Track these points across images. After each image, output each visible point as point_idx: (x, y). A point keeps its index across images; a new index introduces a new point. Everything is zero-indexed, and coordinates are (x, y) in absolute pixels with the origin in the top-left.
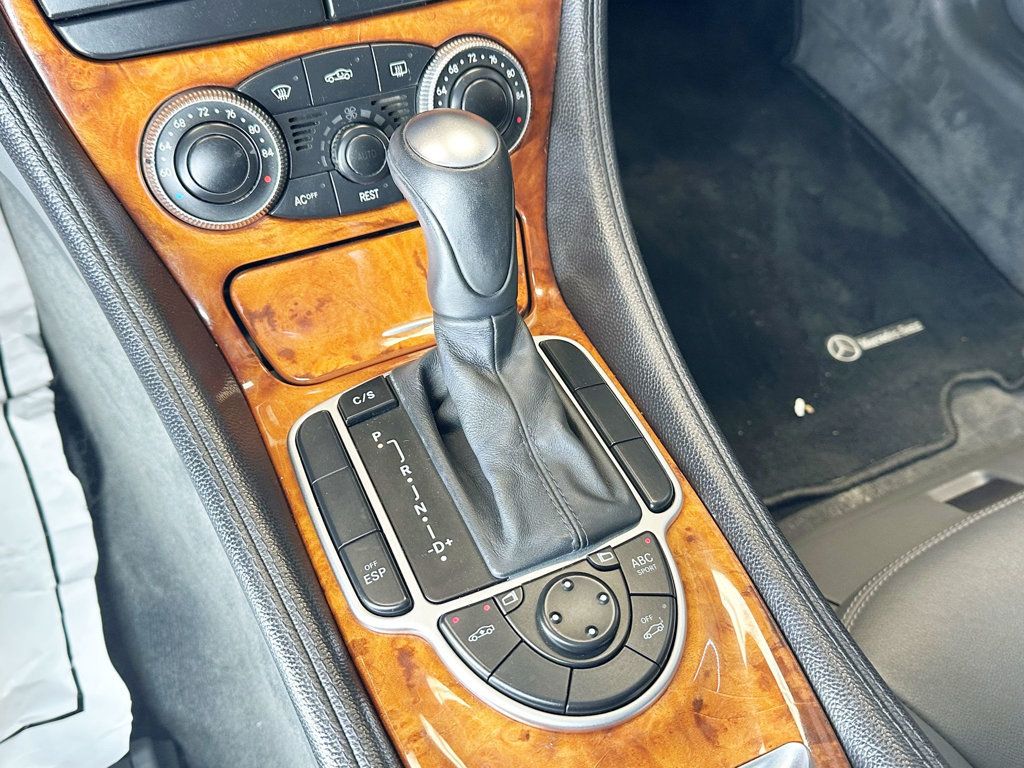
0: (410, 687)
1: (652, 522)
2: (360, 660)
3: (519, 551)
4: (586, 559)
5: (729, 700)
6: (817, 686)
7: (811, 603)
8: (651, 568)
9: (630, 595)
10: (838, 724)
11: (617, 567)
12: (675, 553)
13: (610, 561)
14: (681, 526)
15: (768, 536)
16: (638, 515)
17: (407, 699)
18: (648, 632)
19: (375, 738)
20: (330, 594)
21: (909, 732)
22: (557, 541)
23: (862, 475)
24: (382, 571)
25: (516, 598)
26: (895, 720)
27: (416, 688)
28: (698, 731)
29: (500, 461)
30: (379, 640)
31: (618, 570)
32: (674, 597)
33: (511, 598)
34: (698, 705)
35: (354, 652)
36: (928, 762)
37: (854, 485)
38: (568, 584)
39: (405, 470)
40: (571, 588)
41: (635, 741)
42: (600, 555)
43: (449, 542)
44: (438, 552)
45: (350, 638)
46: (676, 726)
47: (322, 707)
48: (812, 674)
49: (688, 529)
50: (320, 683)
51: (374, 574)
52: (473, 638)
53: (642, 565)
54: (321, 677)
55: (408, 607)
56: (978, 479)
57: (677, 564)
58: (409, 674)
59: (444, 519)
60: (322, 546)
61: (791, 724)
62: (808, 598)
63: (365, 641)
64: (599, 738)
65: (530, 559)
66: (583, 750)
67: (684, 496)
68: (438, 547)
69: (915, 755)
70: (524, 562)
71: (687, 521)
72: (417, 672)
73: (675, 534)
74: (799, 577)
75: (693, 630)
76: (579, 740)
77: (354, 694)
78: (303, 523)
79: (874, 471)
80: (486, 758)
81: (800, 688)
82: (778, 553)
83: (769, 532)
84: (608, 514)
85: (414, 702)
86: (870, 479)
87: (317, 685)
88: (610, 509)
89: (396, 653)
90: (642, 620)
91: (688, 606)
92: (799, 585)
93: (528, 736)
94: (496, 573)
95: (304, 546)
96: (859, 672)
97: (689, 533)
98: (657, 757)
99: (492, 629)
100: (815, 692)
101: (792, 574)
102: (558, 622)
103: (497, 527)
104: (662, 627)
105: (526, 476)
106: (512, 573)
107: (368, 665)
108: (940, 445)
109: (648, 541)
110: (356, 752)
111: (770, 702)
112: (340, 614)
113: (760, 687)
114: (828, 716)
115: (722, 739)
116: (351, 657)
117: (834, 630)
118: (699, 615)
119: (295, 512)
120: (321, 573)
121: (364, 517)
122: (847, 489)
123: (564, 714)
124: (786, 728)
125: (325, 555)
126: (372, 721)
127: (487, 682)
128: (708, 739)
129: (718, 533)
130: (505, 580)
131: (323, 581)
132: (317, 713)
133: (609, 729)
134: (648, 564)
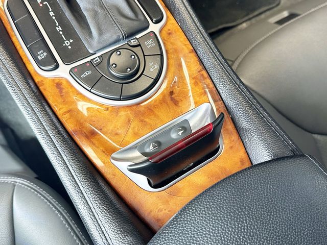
0: (62, 96)
1: (154, 28)
2: (41, 88)
3: (99, 42)
4: (127, 44)
5: (183, 91)
6: (216, 83)
7: (214, 53)
8: (153, 45)
9: (144, 56)
10: (222, 95)
11: (139, 45)
12: (163, 40)
13: (136, 43)
14: (166, 29)
15: (199, 30)
16: (148, 25)
17: (60, 100)
18: (152, 68)
19: (48, 114)
20: (27, 65)
21: (248, 95)
22: (114, 37)
23: (247, 18)
24: (45, 54)
25: (99, 60)
26: (243, 91)
27: (64, 96)
28: (172, 102)
29: (89, 6)
30: (48, 81)
31: (140, 47)
32: (162, 55)
33: (97, 60)
34: (172, 93)
35: (39, 85)
36: (254, 105)
37: (243, 22)
38: (118, 53)
39: (52, 14)
40: (120, 54)
41: (148, 107)
42: (132, 41)
43: (71, 41)
44: (67, 45)
45: (37, 80)
46: (163, 101)
47: (27, 105)
48: (213, 78)
49: (169, 30)
50: (25, 97)
51: (42, 55)
52: (83, 76)
53: (149, 44)
54: (25, 95)
55: (57, 67)
56: (285, 14)
57: (164, 43)
58: (61, 91)
59: (69, 32)
60: (22, 47)
61: (206, 97)
62: (213, 51)
63: (42, 81)
64: (135, 107)
65: (104, 45)
66: (128, 112)
67: (167, 17)
68: (67, 43)
69: (249, 103)
70: (101, 46)
71: (169, 26)
72: (64, 91)
73: (164, 32)
74: (210, 44)
75: (170, 67)
76: (127, 109)
77: (39, 100)
78: (14, 39)
79: (251, 16)
80: (93, 118)
81: (209, 84)
82: (203, 35)
83: (200, 28)
84: (135, 25)
85: (64, 101)
86: (250, 19)
87: (24, 98)
88: (136, 23)
89: (55, 84)
90: (149, 64)
91: (168, 59)
92: (210, 46)
93: (108, 109)
94: (91, 51)
95: (16, 48)
96: (231, 76)
97: (169, 32)
98: (156, 112)
99: (90, 72)
100: (214, 85)
101: (208, 43)
102: (115, 67)
103: (90, 33)
104: (157, 67)
105: (100, 11)
106: (97, 51)
107: (45, 89)
108: (274, 5)
109: (152, 35)
110: (41, 120)
111: (198, 90)
112: (32, 72)
113: (195, 85)
114: (219, 93)
115: (180, 104)
116: (37, 87)
117: (222, 62)
118: (172, 62)
119: (10, 35)
120: (23, 58)
121: (36, 34)
122: (241, 23)
123: (121, 100)
124: (204, 98)
125: (23, 50)
126: (48, 109)
127: (90, 92)
128: (175, 104)
129: (181, 30)
130: (95, 54)
131: (24, 60)
132: (25, 108)
133: (138, 104)
134: (152, 44)
